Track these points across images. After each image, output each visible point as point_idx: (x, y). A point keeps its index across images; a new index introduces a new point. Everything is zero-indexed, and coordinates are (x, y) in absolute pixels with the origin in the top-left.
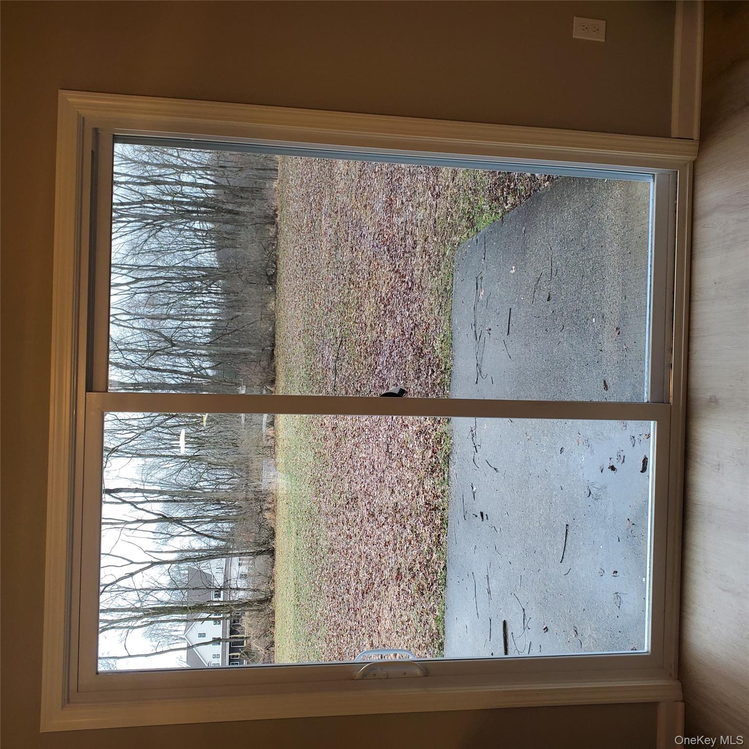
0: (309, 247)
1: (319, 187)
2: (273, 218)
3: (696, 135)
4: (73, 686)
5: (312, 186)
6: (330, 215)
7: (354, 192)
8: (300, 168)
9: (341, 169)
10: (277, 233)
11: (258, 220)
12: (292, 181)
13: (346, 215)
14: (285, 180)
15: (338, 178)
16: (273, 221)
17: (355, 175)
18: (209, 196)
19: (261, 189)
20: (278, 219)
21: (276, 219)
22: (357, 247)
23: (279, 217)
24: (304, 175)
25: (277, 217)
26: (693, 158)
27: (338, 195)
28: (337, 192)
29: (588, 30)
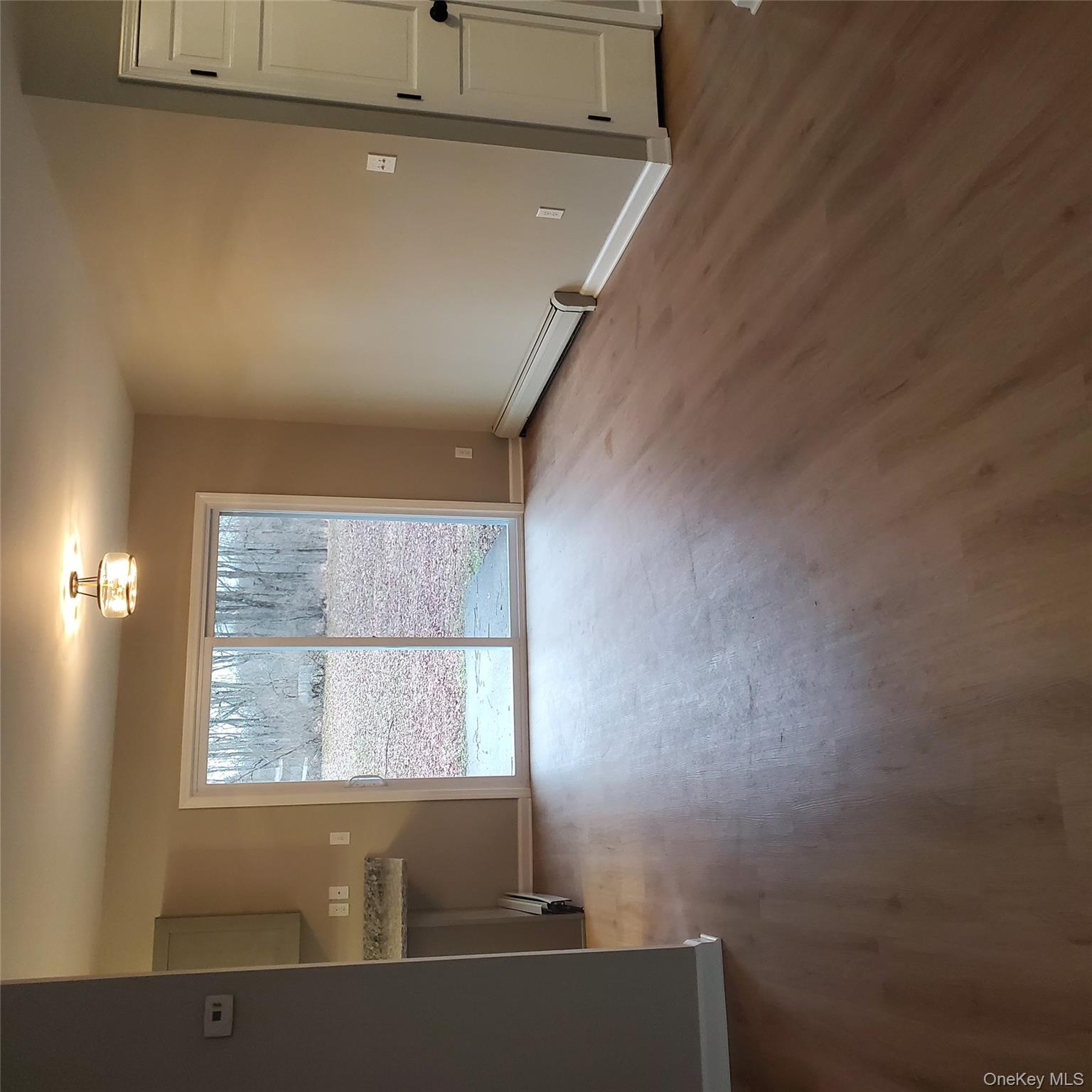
0: (361, 630)
1: (370, 560)
2: (320, 609)
4: (195, 788)
5: (364, 561)
6: (381, 588)
7: (402, 560)
8: (351, 542)
9: (391, 538)
10: (325, 627)
11: (299, 613)
12: (342, 558)
13: (396, 585)
14: (335, 559)
15: (388, 548)
16: (320, 612)
17: (402, 543)
18: (232, 590)
19: (305, 574)
20: (327, 609)
21: (324, 610)
22: (405, 615)
23: (328, 607)
24: (355, 549)
25: (325, 607)
26: (522, 512)
27: (388, 565)
28: (387, 563)
29: (463, 453)
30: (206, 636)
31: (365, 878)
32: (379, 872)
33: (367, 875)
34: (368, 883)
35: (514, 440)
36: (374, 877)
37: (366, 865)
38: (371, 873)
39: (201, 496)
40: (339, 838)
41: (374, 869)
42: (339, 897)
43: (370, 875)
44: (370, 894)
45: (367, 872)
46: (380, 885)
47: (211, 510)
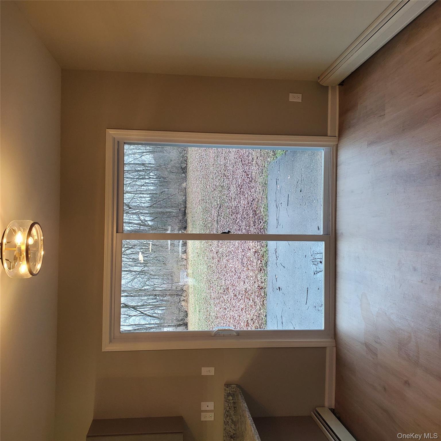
3: (337, 135)
22: (227, 157)
26: (337, 143)
29: (295, 98)
30: (117, 232)
31: (225, 398)
32: (234, 394)
33: (226, 397)
34: (226, 401)
35: (333, 88)
36: (231, 398)
37: (225, 390)
38: (229, 395)
39: (110, 132)
40: (207, 371)
41: (231, 392)
42: (208, 409)
43: (228, 396)
44: (228, 408)
45: (226, 394)
46: (234, 403)
47: (118, 142)
